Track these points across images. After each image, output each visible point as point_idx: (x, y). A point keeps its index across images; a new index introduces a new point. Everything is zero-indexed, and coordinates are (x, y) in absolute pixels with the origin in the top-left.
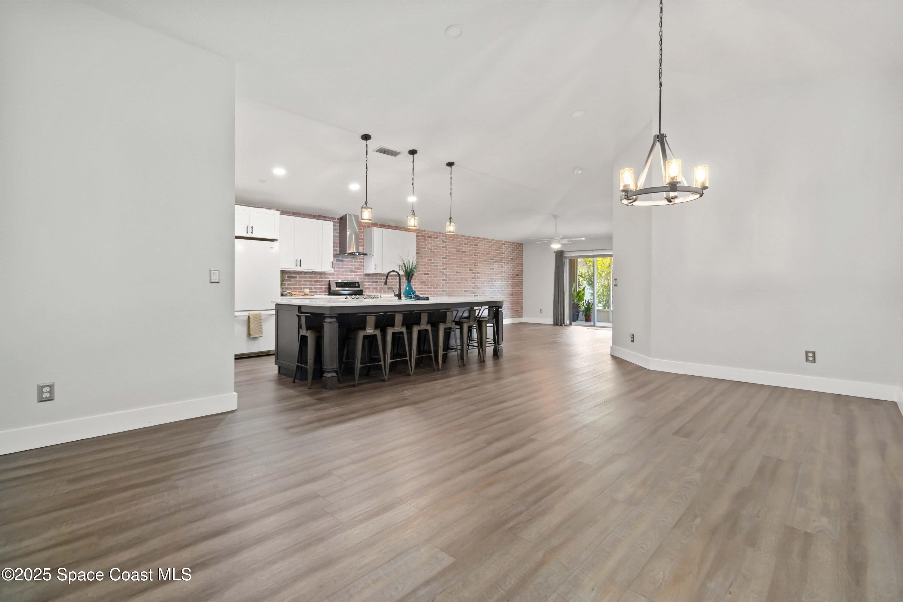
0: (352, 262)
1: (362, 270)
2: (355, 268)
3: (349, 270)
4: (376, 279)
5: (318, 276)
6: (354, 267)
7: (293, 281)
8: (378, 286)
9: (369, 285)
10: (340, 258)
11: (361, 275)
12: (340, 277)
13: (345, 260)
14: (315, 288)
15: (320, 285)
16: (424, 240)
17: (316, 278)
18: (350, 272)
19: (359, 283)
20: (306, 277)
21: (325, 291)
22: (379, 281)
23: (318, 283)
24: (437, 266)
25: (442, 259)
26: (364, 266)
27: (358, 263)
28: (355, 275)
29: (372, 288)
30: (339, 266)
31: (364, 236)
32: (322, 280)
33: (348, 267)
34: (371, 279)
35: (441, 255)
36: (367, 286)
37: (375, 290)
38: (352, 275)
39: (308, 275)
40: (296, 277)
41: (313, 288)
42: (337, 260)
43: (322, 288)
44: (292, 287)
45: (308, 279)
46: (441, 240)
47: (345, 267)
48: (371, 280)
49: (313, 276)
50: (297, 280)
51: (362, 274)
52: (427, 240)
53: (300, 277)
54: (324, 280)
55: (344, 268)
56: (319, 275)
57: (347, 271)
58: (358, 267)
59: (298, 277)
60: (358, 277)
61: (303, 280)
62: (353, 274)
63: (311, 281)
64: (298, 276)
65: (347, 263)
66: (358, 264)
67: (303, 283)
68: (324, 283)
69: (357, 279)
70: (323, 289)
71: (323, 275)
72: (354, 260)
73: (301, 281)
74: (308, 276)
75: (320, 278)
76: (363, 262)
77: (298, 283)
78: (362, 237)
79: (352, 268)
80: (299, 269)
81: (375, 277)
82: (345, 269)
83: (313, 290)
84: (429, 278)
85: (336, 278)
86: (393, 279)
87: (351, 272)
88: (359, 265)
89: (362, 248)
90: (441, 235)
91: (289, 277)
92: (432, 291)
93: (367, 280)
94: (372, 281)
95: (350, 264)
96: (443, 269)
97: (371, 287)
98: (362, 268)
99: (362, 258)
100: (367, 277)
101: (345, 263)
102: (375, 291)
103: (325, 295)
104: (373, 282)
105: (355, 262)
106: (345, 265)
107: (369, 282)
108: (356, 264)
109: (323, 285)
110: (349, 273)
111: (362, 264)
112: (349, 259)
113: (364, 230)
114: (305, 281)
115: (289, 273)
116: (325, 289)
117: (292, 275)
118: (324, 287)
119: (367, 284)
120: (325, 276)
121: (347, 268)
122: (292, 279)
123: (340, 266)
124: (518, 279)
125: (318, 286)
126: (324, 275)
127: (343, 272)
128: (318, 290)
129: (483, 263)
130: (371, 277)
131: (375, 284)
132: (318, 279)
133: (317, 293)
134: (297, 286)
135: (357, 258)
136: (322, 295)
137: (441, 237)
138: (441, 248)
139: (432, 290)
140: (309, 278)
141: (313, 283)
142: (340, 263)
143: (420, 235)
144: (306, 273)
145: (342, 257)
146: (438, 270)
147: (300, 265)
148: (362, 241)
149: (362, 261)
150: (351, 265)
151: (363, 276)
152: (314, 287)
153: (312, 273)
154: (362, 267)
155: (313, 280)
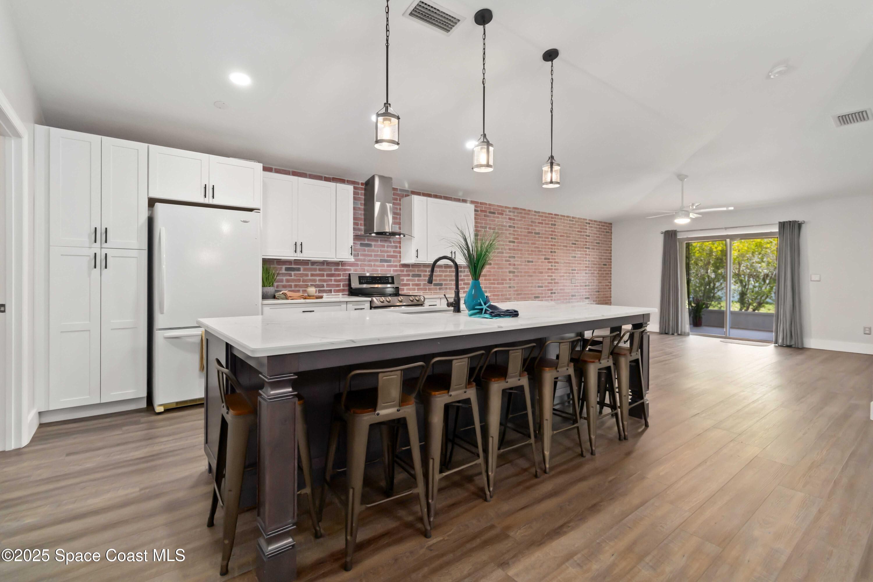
0: (383, 246)
1: (398, 259)
2: (388, 256)
3: (379, 259)
4: (418, 271)
5: (333, 268)
6: (386, 254)
7: (295, 275)
8: (422, 281)
9: (408, 280)
10: (365, 241)
11: (396, 266)
12: (366, 268)
13: (373, 243)
14: (328, 286)
15: (336, 281)
16: (485, 216)
17: (331, 270)
18: (380, 262)
19: (393, 277)
20: (315, 270)
21: (343, 290)
22: (422, 274)
23: (333, 278)
24: (503, 253)
25: (508, 243)
26: (400, 253)
27: (392, 248)
28: (388, 266)
29: (413, 285)
30: (364, 253)
31: (400, 209)
32: (339, 274)
33: (377, 254)
34: (410, 271)
35: (506, 237)
36: (405, 282)
37: (416, 287)
38: (383, 266)
39: (316, 266)
40: (299, 269)
41: (325, 286)
42: (361, 243)
43: (338, 286)
44: (293, 284)
45: (318, 272)
46: (508, 217)
47: (373, 253)
48: (411, 273)
49: (325, 267)
50: (300, 274)
51: (398, 264)
52: (488, 216)
53: (305, 270)
54: (342, 273)
55: (371, 256)
56: (334, 266)
57: (376, 261)
58: (392, 254)
59: (302, 269)
60: (392, 269)
61: (309, 273)
62: (386, 264)
63: (323, 275)
64: (302, 267)
65: (376, 249)
66: (392, 250)
67: (310, 278)
68: (342, 277)
69: (391, 272)
70: (340, 287)
71: (340, 266)
72: (386, 244)
73: (307, 275)
74: (318, 267)
75: (336, 270)
76: (400, 247)
77: (301, 278)
78: (398, 211)
79: (384, 256)
80: (300, 256)
81: (416, 269)
82: (373, 258)
83: (325, 288)
84: (491, 270)
85: (359, 270)
86: (443, 271)
87: (382, 261)
88: (394, 252)
89: (398, 226)
90: (508, 210)
91: (287, 269)
92: (496, 288)
93: (405, 273)
94: (413, 274)
95: (380, 250)
96: (510, 257)
97: (411, 283)
98: (398, 257)
99: (398, 241)
100: (405, 269)
101: (373, 248)
102: (416, 289)
103: (343, 295)
104: (414, 276)
105: (387, 247)
106: (373, 251)
107: (409, 275)
108: (389, 249)
109: (339, 281)
110: (378, 263)
111: (398, 249)
112: (379, 243)
113: (400, 200)
114: (312, 275)
115: (288, 263)
116: (343, 286)
117: (293, 266)
118: (342, 283)
119: (405, 278)
120: (343, 268)
121: (376, 256)
122: (293, 273)
123: (366, 253)
124: (606, 271)
125: (333, 283)
126: (342, 266)
127: (370, 261)
128: (333, 289)
129: (562, 249)
130: (411, 268)
131: (416, 278)
132: (333, 272)
133: (331, 293)
134: (301, 283)
135: (391, 241)
136: (339, 295)
137: (508, 213)
138: (508, 228)
139: (496, 286)
140: (320, 270)
141: (325, 278)
142: (366, 248)
143: (479, 209)
144: (314, 263)
145: (368, 240)
146: (504, 259)
147: (301, 251)
148: (398, 217)
149: (398, 245)
150: (382, 251)
151: (400, 267)
152: (326, 284)
153: (323, 263)
154: (398, 255)
155: (325, 273)
